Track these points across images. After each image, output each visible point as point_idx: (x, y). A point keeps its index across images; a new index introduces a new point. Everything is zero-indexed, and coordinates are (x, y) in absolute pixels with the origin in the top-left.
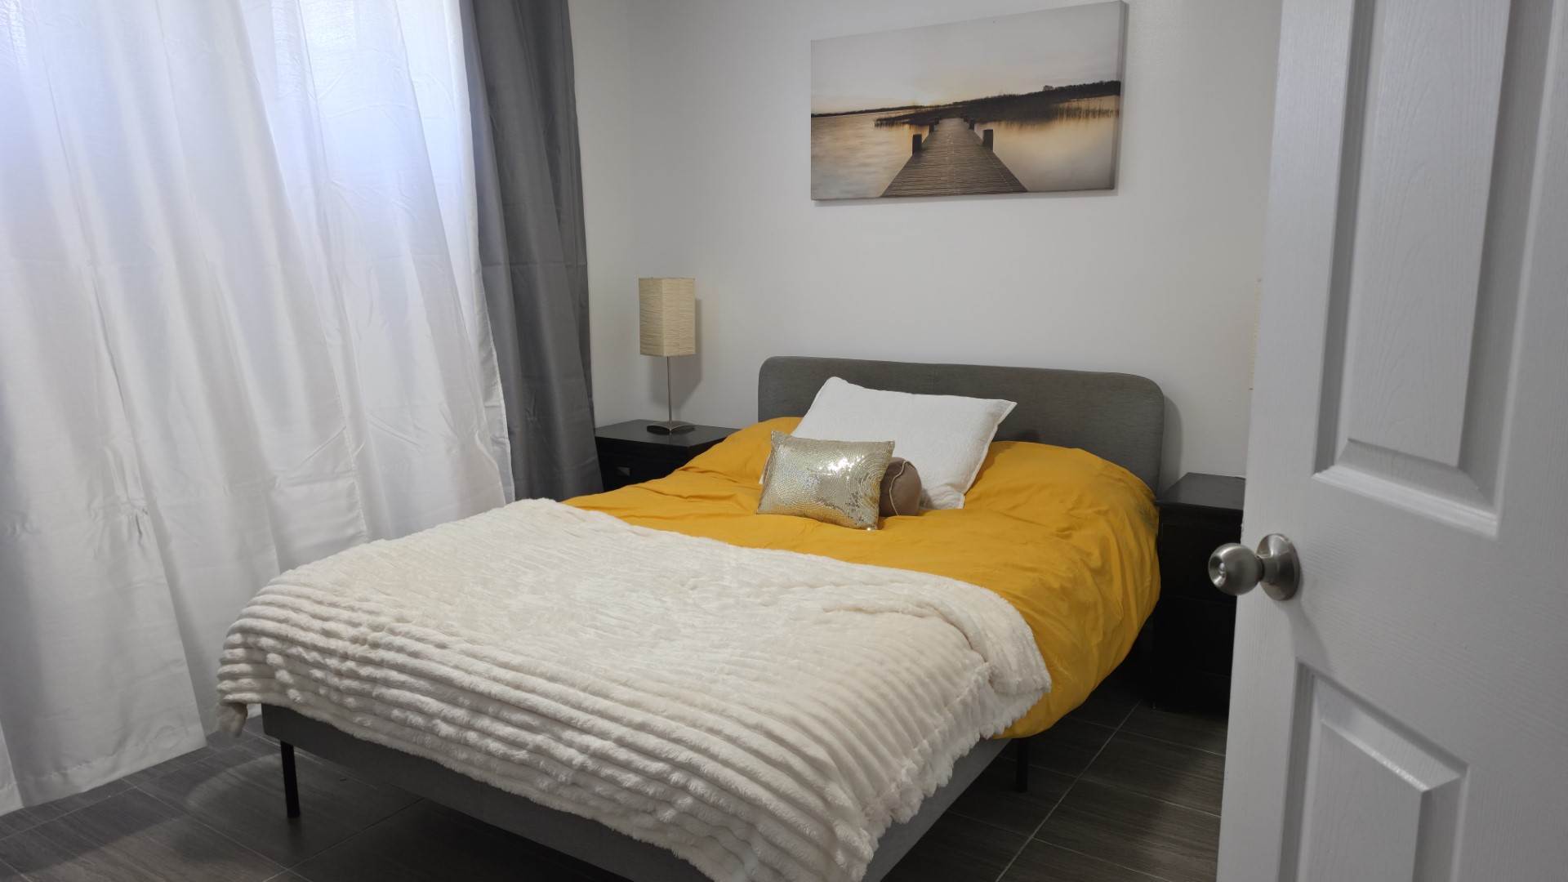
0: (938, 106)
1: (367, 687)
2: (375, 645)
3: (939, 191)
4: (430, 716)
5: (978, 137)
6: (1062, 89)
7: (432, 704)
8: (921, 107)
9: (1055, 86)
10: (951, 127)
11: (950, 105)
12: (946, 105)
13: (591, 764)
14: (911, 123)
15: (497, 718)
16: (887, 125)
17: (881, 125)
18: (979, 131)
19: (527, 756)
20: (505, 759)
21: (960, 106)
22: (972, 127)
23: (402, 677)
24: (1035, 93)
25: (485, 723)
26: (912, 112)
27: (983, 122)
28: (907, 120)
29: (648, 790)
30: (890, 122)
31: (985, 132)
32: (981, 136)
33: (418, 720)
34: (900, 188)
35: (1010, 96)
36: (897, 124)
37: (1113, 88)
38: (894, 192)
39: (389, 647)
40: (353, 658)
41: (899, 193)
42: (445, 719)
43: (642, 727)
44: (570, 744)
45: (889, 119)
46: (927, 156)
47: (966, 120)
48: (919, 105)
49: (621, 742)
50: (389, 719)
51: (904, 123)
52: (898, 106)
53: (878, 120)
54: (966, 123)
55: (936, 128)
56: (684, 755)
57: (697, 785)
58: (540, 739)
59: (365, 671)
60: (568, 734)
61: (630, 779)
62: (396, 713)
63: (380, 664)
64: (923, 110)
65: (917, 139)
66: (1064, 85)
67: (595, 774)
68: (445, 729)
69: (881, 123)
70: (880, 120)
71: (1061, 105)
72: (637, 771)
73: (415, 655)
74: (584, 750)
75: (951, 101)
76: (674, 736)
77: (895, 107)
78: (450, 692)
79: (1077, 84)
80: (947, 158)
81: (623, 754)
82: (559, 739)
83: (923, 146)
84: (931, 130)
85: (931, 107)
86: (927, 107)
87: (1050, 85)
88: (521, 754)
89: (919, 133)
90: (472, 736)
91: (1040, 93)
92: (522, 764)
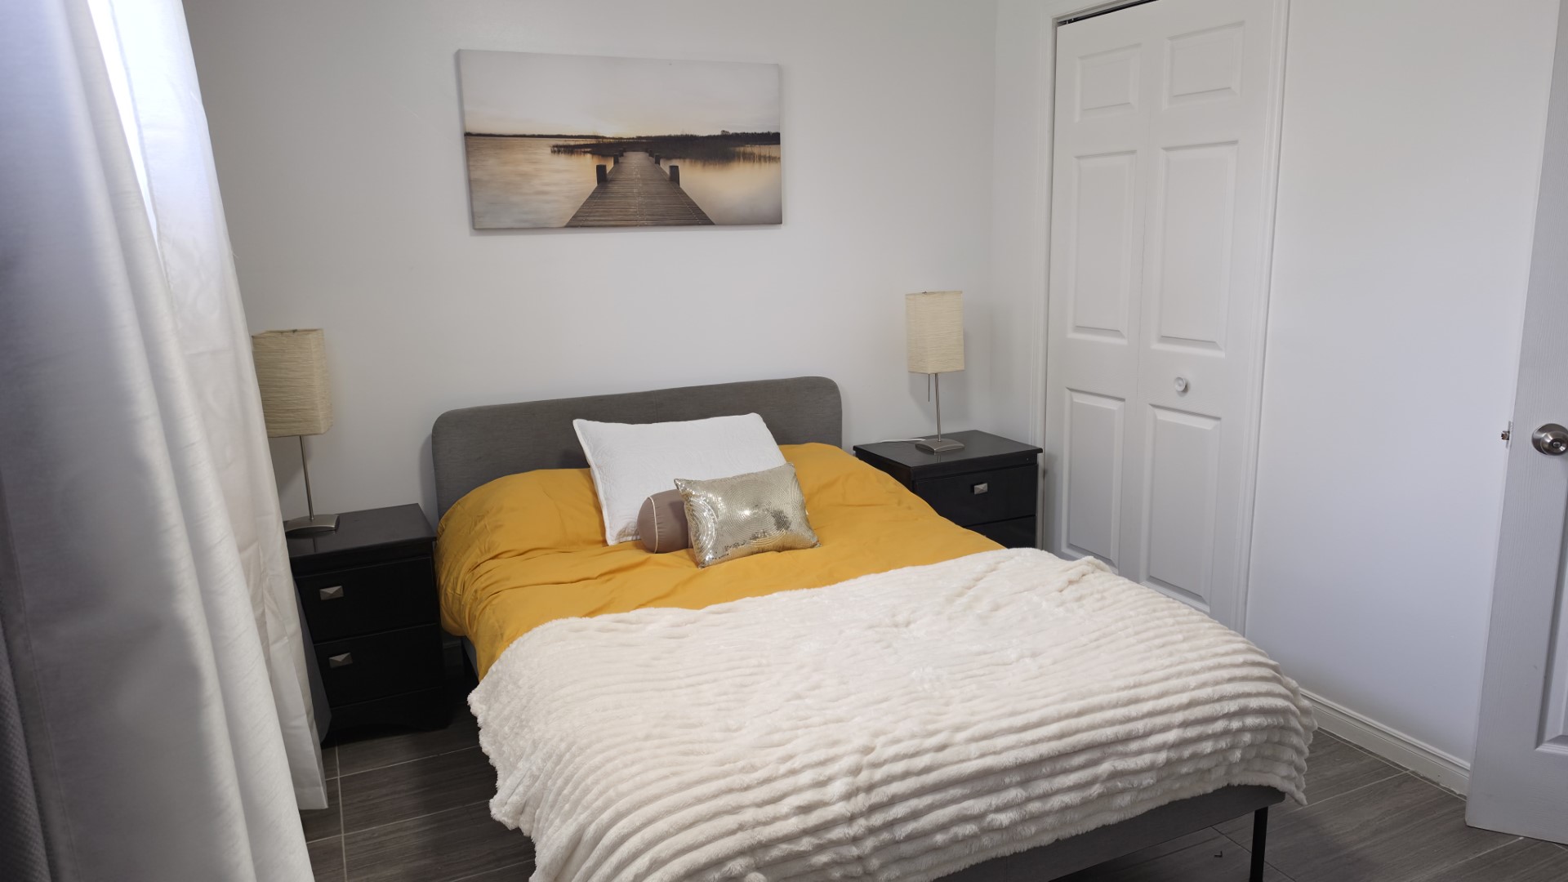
0: (621, 138)
1: (885, 836)
2: (870, 788)
3: (630, 223)
4: (978, 817)
5: (664, 172)
6: (737, 134)
7: (975, 806)
8: (603, 138)
9: (731, 131)
10: (636, 161)
11: (633, 138)
12: (630, 139)
13: (1173, 754)
14: (593, 153)
15: (1053, 775)
16: (565, 152)
17: (559, 152)
18: (665, 166)
19: (1102, 787)
20: (1085, 803)
21: (644, 141)
22: (658, 162)
23: (927, 800)
24: (714, 136)
25: (1042, 786)
26: (593, 141)
27: (669, 158)
28: (589, 150)
29: (1220, 746)
30: (570, 150)
31: (671, 167)
32: (668, 171)
33: (970, 829)
34: (584, 219)
35: (692, 136)
36: (577, 152)
37: (773, 139)
38: (580, 221)
39: (889, 780)
40: (862, 814)
41: (586, 223)
42: (999, 809)
43: (1191, 704)
44: (1140, 752)
45: (568, 147)
46: (614, 188)
47: (651, 155)
48: (601, 135)
49: (1185, 724)
50: (936, 849)
51: (585, 152)
52: (577, 134)
53: (554, 147)
54: (651, 158)
55: (621, 160)
56: (1233, 706)
57: (1250, 721)
58: (1105, 767)
59: (878, 819)
60: (1134, 746)
61: (1207, 747)
62: (940, 838)
63: (893, 801)
64: (605, 140)
65: (601, 170)
66: (739, 131)
67: (1181, 761)
68: (1004, 818)
69: (558, 150)
70: (557, 146)
71: (738, 149)
72: (1207, 737)
73: (927, 770)
74: (1158, 749)
75: (634, 135)
76: (1216, 697)
77: (574, 135)
78: (991, 782)
79: (750, 131)
80: (635, 191)
81: (1191, 732)
82: (1125, 755)
83: (609, 177)
84: (616, 162)
85: (613, 138)
86: (610, 138)
87: (726, 130)
88: (1096, 790)
89: (602, 163)
90: (1034, 807)
91: (718, 136)
92: (1101, 796)
